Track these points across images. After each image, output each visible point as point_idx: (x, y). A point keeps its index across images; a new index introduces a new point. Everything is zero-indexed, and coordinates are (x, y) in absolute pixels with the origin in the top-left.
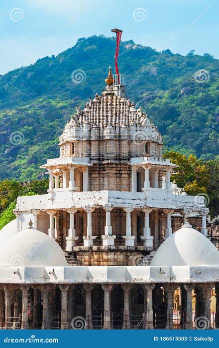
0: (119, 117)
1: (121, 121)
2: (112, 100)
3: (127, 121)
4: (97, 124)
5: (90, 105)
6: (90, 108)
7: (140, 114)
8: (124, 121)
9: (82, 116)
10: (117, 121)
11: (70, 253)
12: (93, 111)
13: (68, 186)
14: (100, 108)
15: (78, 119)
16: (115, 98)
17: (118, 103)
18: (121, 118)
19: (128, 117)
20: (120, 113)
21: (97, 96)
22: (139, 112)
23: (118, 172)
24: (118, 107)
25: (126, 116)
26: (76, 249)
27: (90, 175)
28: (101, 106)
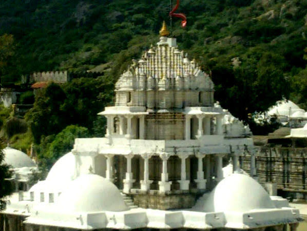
0: (174, 68)
1: (175, 72)
2: (166, 51)
3: (181, 73)
4: (153, 75)
5: (145, 56)
6: (146, 59)
7: (194, 66)
8: (178, 72)
9: (139, 68)
10: (172, 73)
11: (127, 195)
12: (149, 62)
13: (125, 132)
14: (154, 60)
15: (135, 70)
16: (169, 49)
17: (172, 55)
18: (175, 69)
19: (182, 68)
20: (174, 65)
21: (152, 48)
22: (192, 63)
23: (173, 119)
24: (172, 58)
25: (180, 68)
26: (134, 191)
27: (146, 122)
28: (156, 57)
